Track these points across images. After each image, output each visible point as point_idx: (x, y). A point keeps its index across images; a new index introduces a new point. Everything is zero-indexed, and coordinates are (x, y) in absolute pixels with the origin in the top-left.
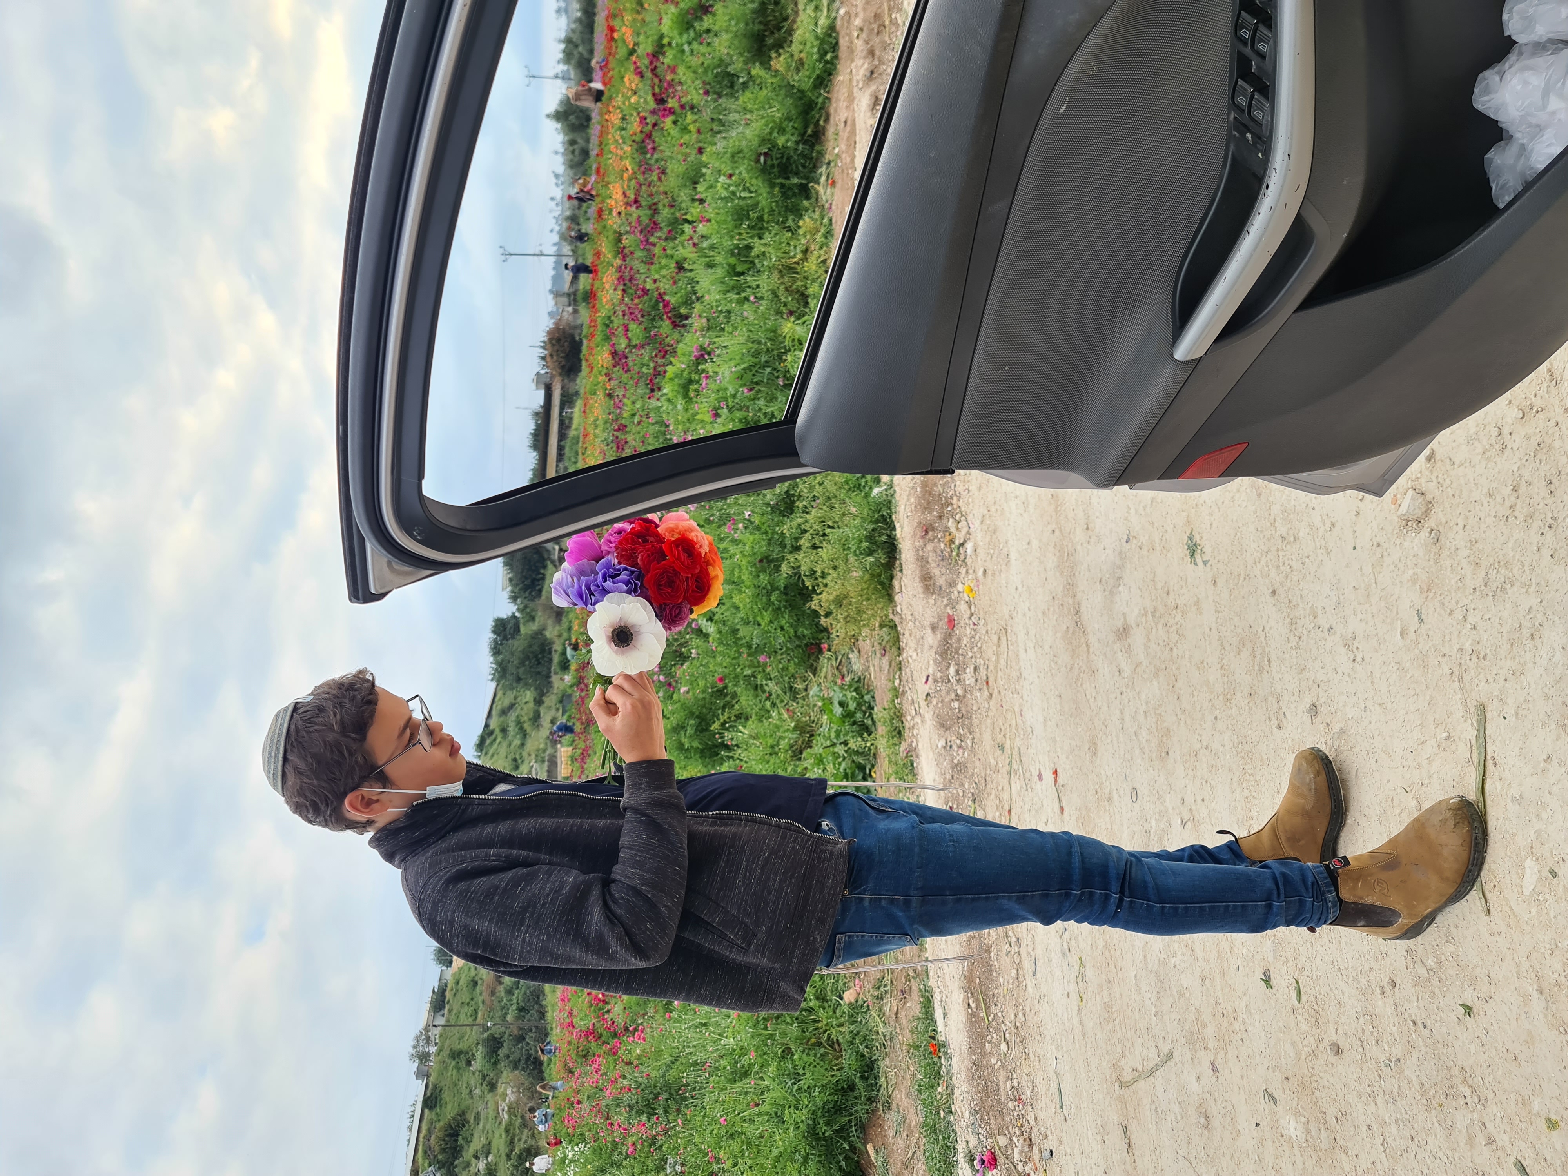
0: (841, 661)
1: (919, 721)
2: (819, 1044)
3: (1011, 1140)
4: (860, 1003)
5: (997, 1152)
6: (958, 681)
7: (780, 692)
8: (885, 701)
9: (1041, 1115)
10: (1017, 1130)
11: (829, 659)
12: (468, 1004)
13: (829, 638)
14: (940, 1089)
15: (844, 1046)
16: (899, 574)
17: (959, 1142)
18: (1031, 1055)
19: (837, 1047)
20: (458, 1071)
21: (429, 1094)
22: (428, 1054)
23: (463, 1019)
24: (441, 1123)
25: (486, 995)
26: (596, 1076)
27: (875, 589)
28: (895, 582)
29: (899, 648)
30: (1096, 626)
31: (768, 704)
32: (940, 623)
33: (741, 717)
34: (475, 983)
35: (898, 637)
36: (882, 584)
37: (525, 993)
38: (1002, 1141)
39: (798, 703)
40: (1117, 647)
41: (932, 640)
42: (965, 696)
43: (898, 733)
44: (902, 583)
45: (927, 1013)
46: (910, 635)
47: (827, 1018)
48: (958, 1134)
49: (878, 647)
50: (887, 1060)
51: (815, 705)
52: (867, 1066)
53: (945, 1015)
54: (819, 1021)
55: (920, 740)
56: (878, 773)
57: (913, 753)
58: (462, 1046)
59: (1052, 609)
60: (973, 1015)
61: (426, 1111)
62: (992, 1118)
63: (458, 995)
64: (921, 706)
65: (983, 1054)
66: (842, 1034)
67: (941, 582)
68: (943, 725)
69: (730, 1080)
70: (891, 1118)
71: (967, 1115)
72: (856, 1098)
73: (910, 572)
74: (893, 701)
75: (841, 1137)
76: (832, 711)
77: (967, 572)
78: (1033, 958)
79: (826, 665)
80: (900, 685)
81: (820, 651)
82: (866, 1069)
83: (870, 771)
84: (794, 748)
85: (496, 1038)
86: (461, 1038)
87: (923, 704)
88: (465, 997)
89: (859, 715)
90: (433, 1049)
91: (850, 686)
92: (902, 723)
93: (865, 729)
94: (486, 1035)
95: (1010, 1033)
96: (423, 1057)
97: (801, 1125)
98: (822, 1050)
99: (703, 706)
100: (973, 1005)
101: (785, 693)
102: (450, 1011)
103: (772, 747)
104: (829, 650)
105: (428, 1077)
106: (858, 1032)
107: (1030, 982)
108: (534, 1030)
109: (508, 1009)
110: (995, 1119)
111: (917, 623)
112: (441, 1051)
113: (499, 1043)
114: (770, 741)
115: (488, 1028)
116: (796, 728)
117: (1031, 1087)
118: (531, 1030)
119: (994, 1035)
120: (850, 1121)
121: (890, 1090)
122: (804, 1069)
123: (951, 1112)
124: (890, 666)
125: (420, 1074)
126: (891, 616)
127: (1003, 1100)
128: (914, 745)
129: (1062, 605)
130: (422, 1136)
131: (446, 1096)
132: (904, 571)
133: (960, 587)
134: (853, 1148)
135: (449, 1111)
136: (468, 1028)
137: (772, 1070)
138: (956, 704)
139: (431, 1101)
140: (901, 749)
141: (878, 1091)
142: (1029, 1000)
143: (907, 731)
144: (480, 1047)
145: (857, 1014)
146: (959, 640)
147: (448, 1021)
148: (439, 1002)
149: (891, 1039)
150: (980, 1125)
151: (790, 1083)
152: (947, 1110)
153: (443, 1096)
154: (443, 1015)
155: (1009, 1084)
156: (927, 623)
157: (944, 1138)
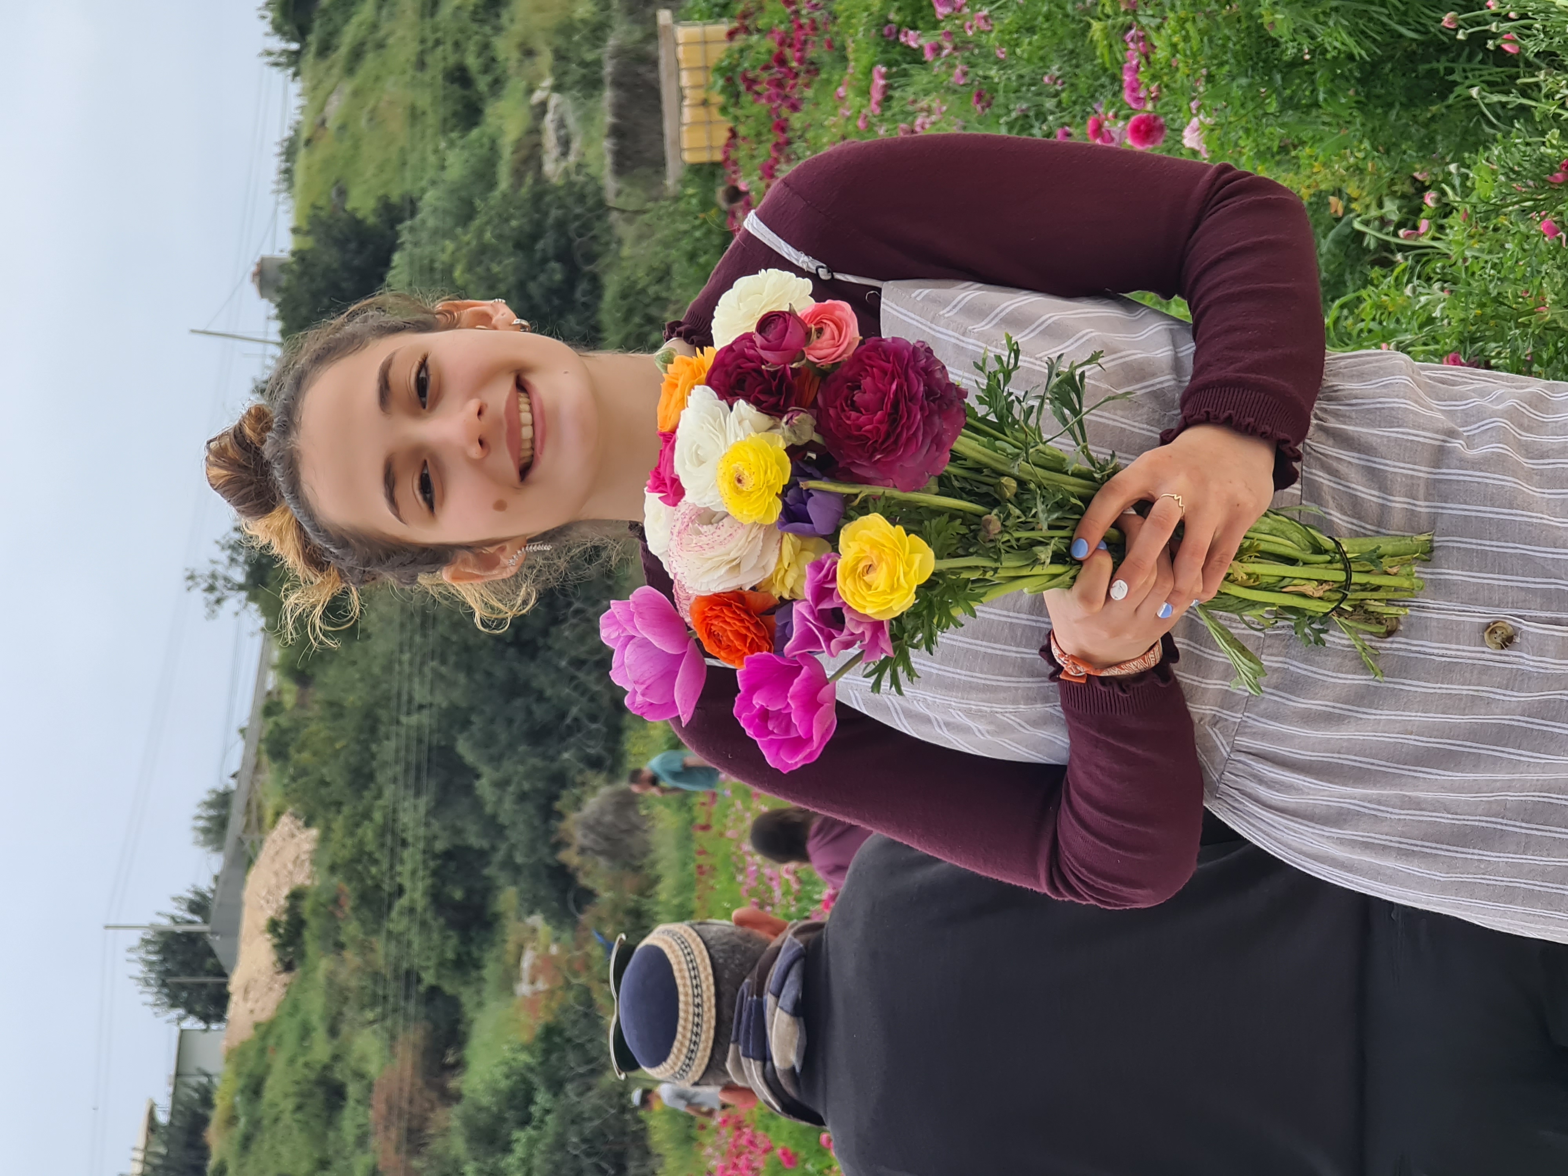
25: (383, 1148)
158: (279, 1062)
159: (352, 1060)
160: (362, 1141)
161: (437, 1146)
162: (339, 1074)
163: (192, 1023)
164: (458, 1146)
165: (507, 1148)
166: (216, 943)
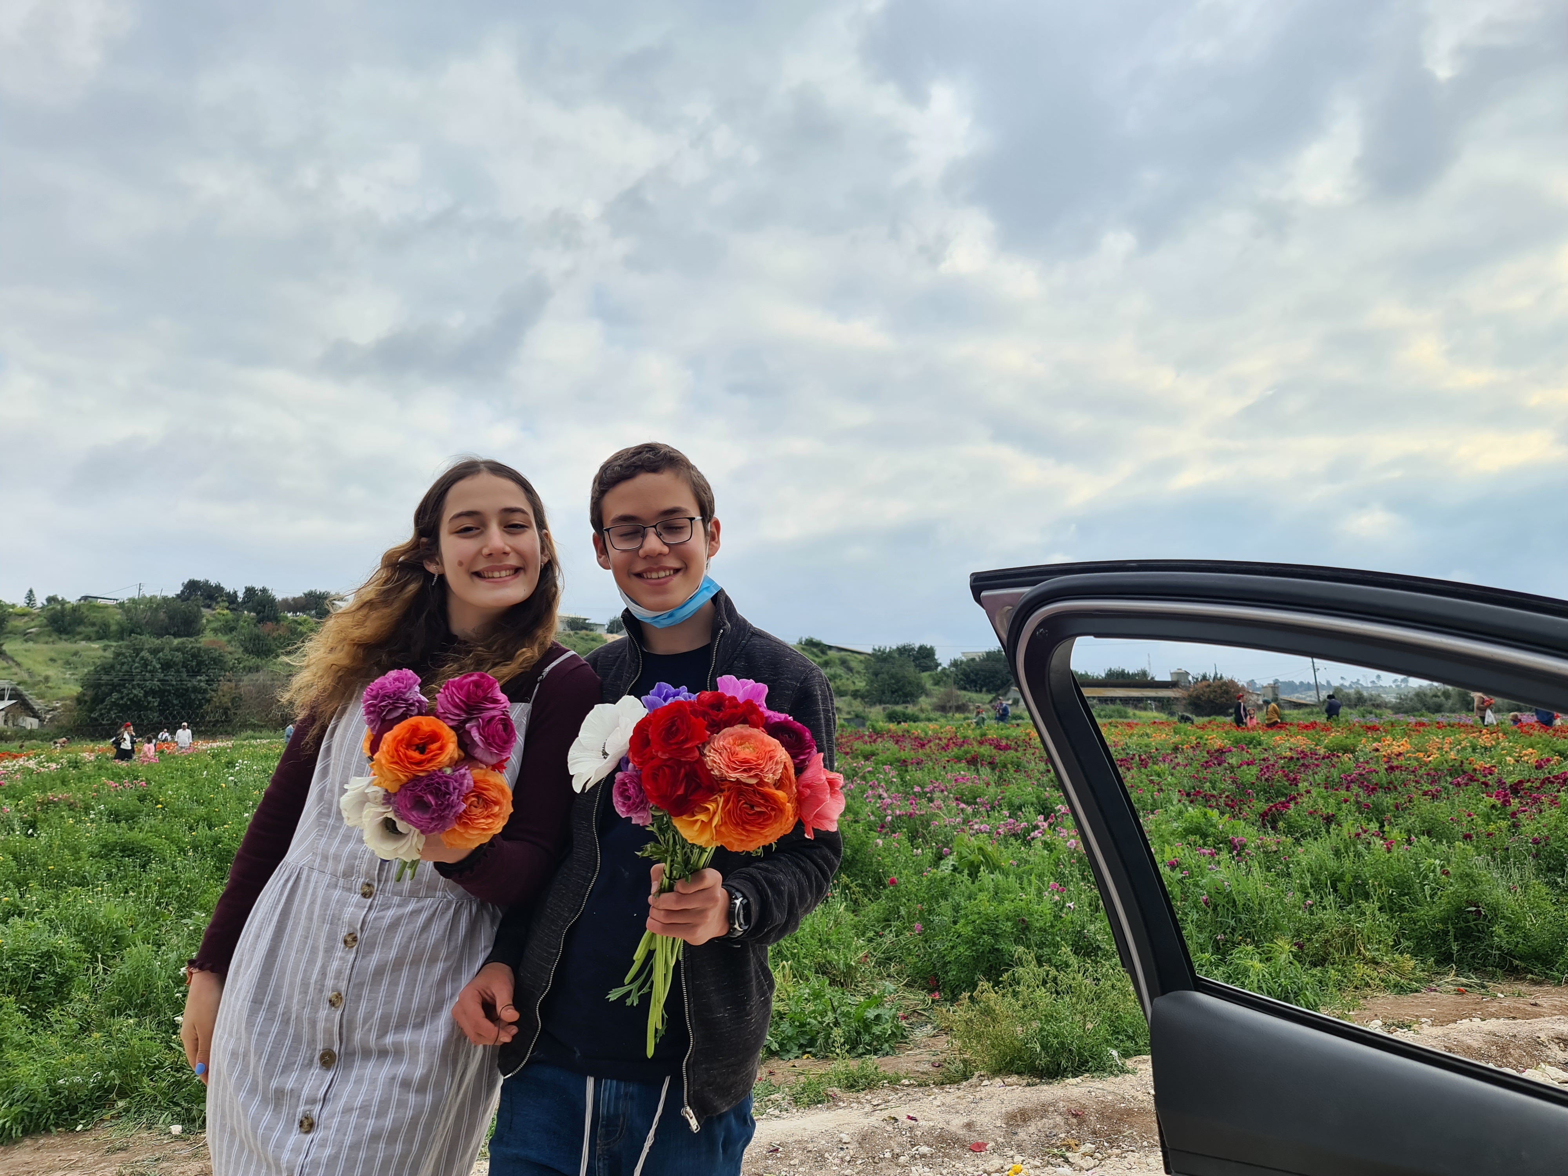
0: (923, 1015)
1: (866, 1110)
6: (913, 1157)
7: (884, 947)
8: (885, 1068)
11: (924, 1001)
13: (946, 1000)
16: (1025, 1082)
27: (1005, 1054)
28: (1014, 1078)
29: (942, 1084)
31: (871, 934)
32: (975, 1134)
33: (855, 907)
35: (955, 1083)
36: (1012, 1062)
39: (874, 967)
41: (956, 1124)
42: (897, 1165)
43: (852, 1084)
44: (1015, 1087)
46: (959, 1097)
49: (941, 1057)
51: (873, 987)
55: (847, 1111)
56: (807, 1062)
57: (831, 1103)
63: (584, 641)
64: (883, 1112)
67: (1022, 1135)
68: (864, 1138)
73: (1028, 1096)
74: (886, 1079)
76: (869, 1007)
77: (1037, 1167)
79: (917, 998)
80: (903, 1085)
81: (931, 991)
83: (809, 1052)
84: (828, 966)
87: (886, 1114)
89: (867, 1038)
91: (897, 1027)
92: (863, 1090)
93: (853, 1045)
99: (864, 864)
101: (883, 953)
103: (828, 941)
104: (933, 1002)
111: (973, 1105)
114: (833, 938)
116: (848, 966)
124: (922, 1073)
126: (977, 1074)
128: (841, 1104)
132: (1028, 1089)
133: (1018, 1158)
138: (888, 1155)
140: (835, 1089)
143: (855, 1095)
146: (959, 1158)
148: (577, 625)
156: (973, 1117)
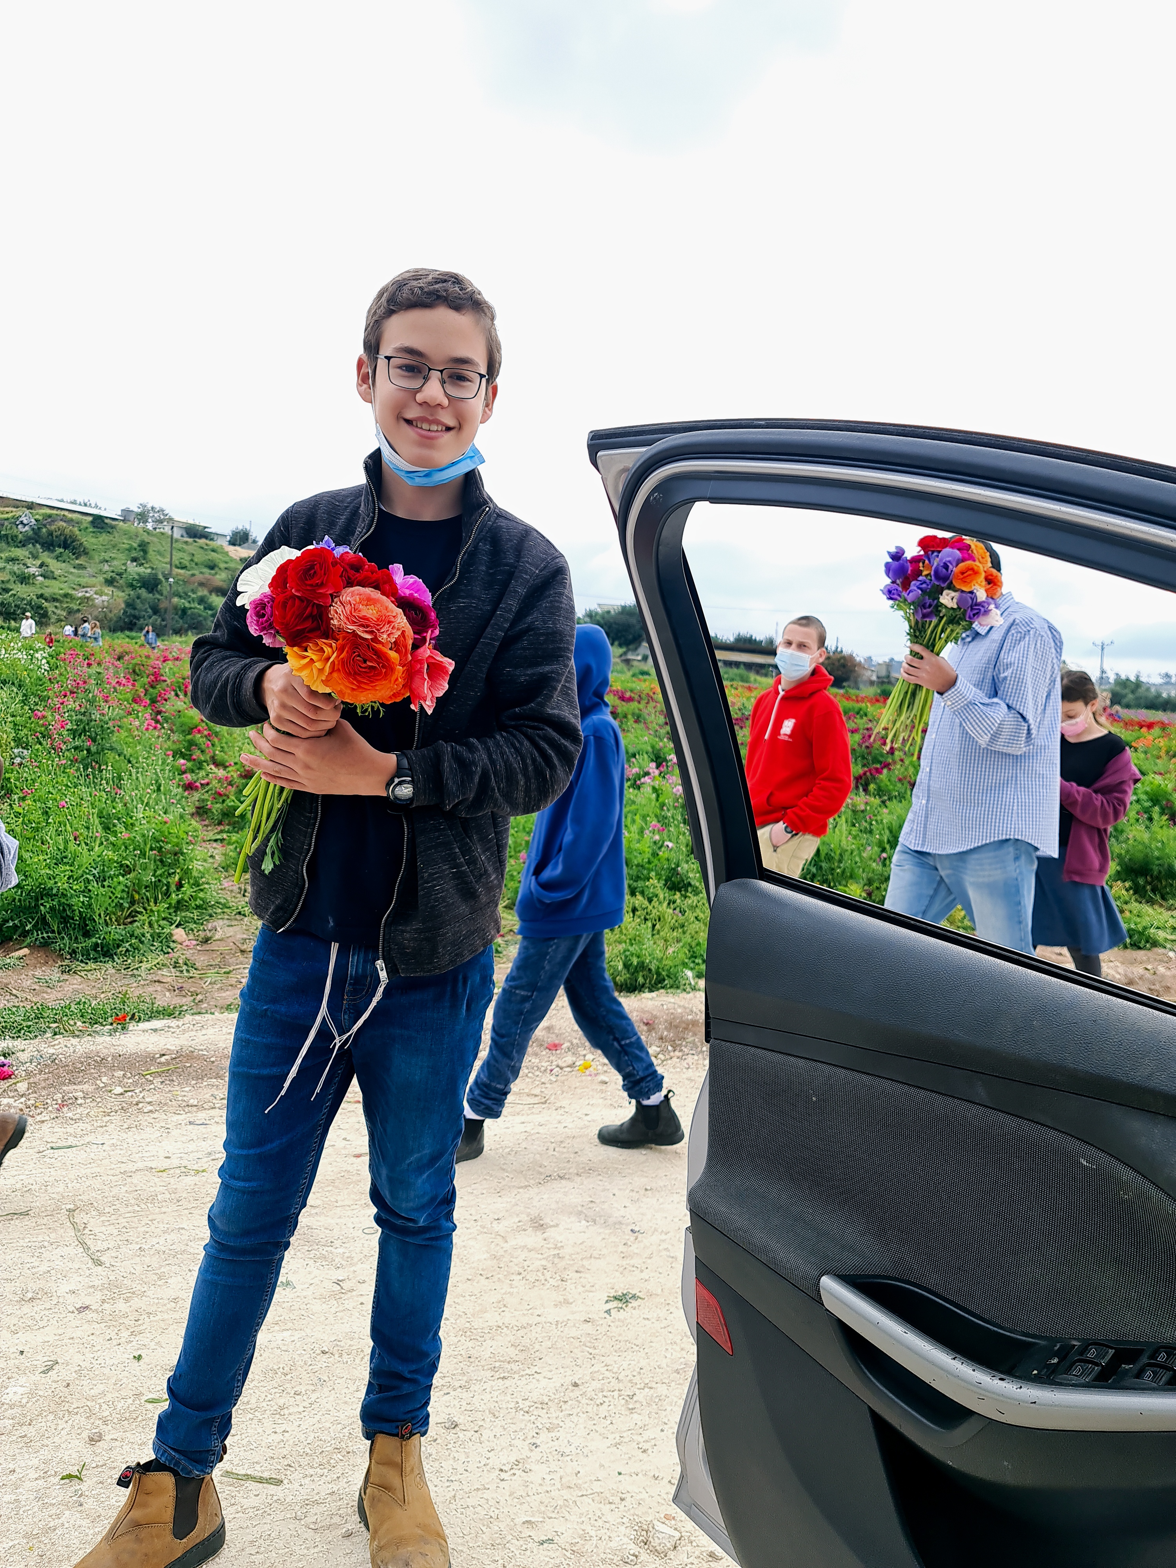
2: (133, 903)
3: (22, 1096)
4: (172, 945)
5: (11, 1081)
9: (45, 1127)
10: (32, 1102)
12: (192, 560)
14: (79, 1023)
15: (129, 927)
17: (24, 1042)
18: (108, 1118)
19: (129, 920)
20: (127, 550)
21: (106, 521)
22: (146, 521)
23: (177, 556)
24: (78, 532)
25: (199, 577)
26: (114, 682)
30: (546, 1196)
32: (554, 1036)
34: (212, 568)
37: (200, 616)
38: (22, 1087)
40: (524, 1217)
45: (158, 1012)
47: (158, 911)
48: (32, 1041)
50: (114, 971)
52: (108, 951)
53: (155, 1030)
54: (156, 903)
58: (151, 554)
59: (565, 1150)
60: (153, 1059)
61: (90, 519)
62: (46, 1076)
63: (201, 551)
65: (112, 1068)
66: (141, 926)
69: (102, 812)
70: (54, 974)
71: (51, 1051)
72: (76, 938)
75: (37, 922)
78: (208, 1122)
82: (105, 949)
85: (157, 586)
86: (159, 553)
88: (200, 557)
90: (150, 526)
94: (160, 577)
95: (132, 1096)
96: (142, 517)
97: (52, 882)
98: (126, 905)
100: (163, 1059)
102: (186, 542)
105: (123, 521)
106: (142, 942)
107: (183, 1118)
108: (164, 623)
109: (185, 599)
110: (45, 1080)
112: (148, 533)
113: (153, 589)
115: (167, 579)
117: (74, 1118)
118: (163, 620)
119: (131, 1081)
120: (53, 932)
121: (83, 974)
122: (109, 886)
123: (55, 1034)
125: (126, 512)
127: (64, 1088)
129: (569, 1161)
130: (66, 513)
131: (104, 538)
134: (25, 934)
135: (88, 540)
136: (168, 560)
137: (109, 854)
139: (99, 523)
141: (82, 961)
142: (165, 1117)
144: (149, 571)
145: (161, 942)
147: (177, 541)
148: (195, 533)
149: (133, 975)
150: (39, 1064)
151: (95, 872)
152: (57, 1030)
153: (104, 534)
154: (182, 536)
155: (80, 1094)
157: (29, 1027)
158: (220, 556)
159: (219, 572)
160: (201, 573)
161: (200, 589)
162: (217, 569)
163: (228, 538)
164: (200, 594)
165: (199, 604)
166: (246, 545)
